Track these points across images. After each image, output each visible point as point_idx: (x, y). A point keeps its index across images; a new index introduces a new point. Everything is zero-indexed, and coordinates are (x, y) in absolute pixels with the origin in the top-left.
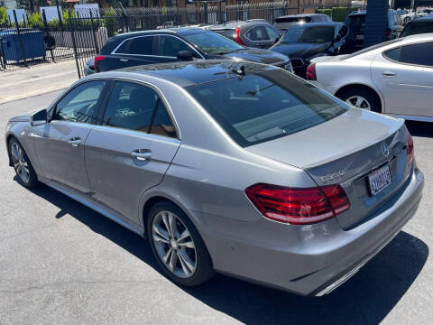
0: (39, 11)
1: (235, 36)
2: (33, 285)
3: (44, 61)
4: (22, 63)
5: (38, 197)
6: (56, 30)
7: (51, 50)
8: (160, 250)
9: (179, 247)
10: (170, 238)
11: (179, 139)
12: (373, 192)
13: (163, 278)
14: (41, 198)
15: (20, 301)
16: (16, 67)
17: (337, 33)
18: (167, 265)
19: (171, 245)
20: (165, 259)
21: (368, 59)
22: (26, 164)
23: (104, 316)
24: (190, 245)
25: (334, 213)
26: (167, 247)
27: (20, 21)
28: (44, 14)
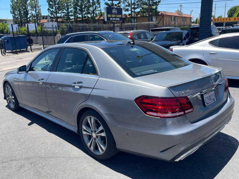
0: (25, 26)
1: (129, 36)
2: (13, 159)
3: (27, 51)
4: (14, 52)
5: (19, 115)
6: (33, 36)
7: (31, 46)
8: (86, 139)
9: (97, 136)
10: (92, 131)
11: (98, 75)
12: (206, 104)
13: (87, 156)
14: (20, 116)
15: (5, 167)
16: (11, 54)
17: (184, 36)
18: (90, 148)
19: (92, 136)
20: (89, 144)
21: (201, 45)
22: (13, 97)
23: (53, 175)
24: (103, 134)
25: (184, 112)
26: (90, 137)
27: (15, 30)
28: (28, 27)
